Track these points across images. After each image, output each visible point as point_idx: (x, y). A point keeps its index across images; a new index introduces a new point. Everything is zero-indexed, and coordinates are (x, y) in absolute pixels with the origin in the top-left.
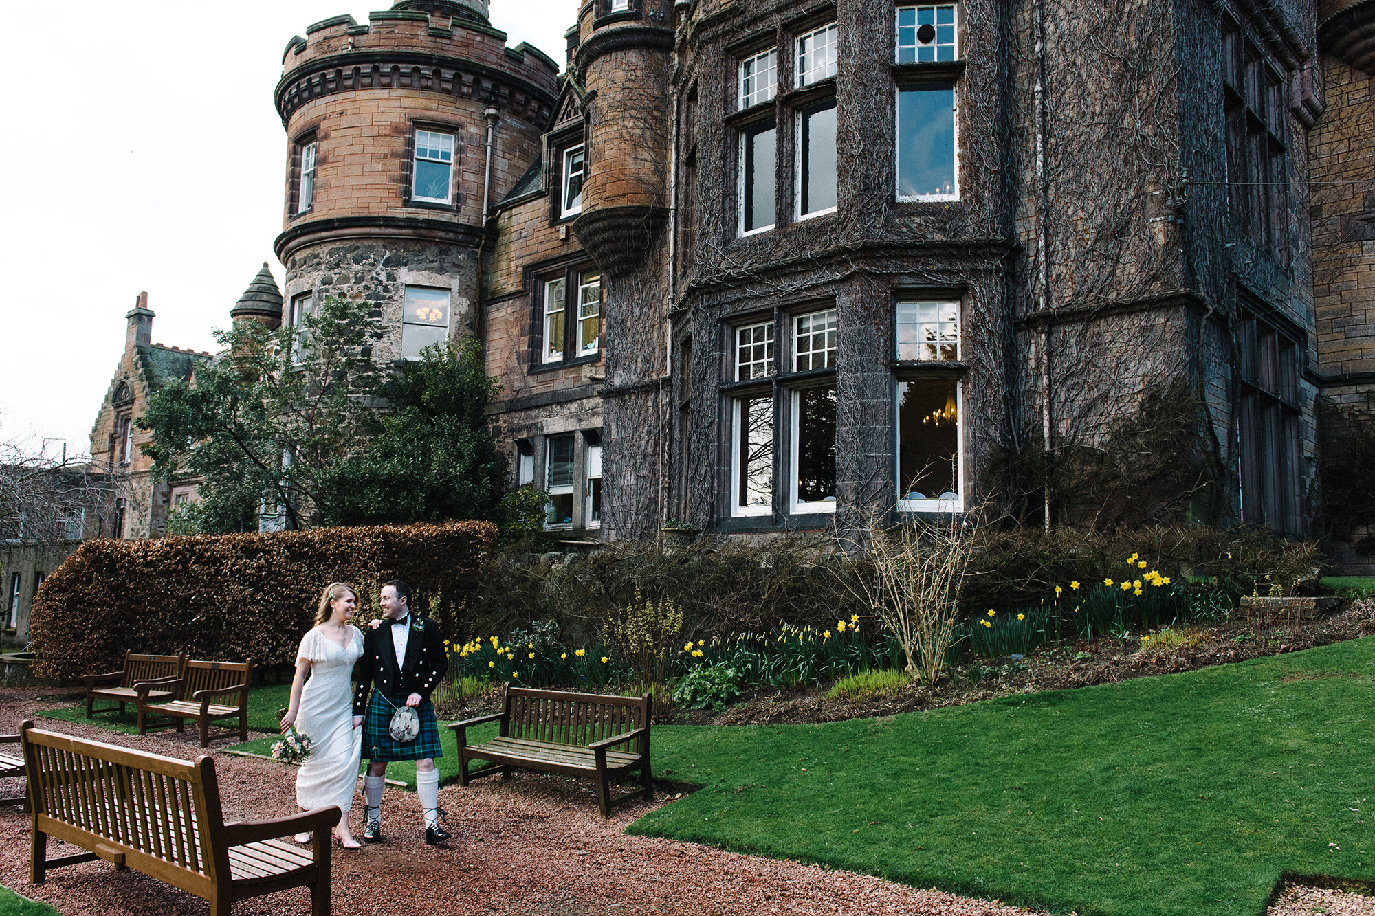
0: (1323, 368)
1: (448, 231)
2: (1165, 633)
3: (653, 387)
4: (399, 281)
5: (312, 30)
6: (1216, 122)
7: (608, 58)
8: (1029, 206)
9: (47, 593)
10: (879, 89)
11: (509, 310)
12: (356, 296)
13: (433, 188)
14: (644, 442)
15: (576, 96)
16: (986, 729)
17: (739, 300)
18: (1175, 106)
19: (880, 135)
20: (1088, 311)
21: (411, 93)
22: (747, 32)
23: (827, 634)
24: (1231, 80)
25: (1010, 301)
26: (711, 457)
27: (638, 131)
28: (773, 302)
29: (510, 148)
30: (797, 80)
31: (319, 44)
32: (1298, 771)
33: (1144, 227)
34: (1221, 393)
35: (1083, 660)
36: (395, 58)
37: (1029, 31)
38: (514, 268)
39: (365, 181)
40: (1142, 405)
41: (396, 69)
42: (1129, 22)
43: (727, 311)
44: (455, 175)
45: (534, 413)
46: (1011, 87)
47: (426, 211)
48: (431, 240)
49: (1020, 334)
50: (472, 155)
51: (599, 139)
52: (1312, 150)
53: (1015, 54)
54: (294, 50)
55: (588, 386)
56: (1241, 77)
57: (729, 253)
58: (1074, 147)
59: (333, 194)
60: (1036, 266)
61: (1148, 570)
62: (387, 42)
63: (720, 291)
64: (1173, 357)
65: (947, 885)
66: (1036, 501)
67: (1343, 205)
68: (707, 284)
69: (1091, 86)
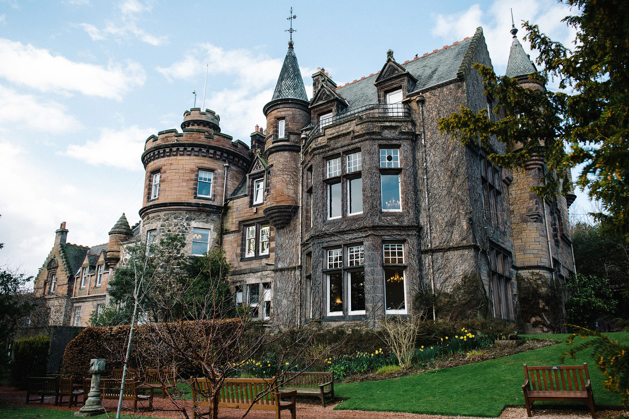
0: (518, 264)
1: (210, 208)
2: (474, 351)
3: (294, 269)
4: (191, 226)
5: (160, 134)
6: (479, 188)
7: (277, 153)
8: (423, 214)
9: (71, 347)
10: (376, 176)
11: (233, 237)
12: (174, 231)
13: (204, 191)
14: (290, 289)
15: (260, 162)
16: (427, 380)
17: (329, 241)
18: (467, 186)
19: (376, 190)
20: (444, 249)
21: (198, 158)
22: (330, 153)
23: (372, 355)
24: (483, 174)
25: (419, 244)
26: (320, 295)
27: (288, 179)
28: (341, 242)
29: (232, 178)
30: (347, 169)
31: (163, 139)
32: (510, 384)
33: (460, 223)
34: (486, 275)
35: (451, 360)
36: (193, 145)
37: (421, 159)
38: (235, 222)
39: (180, 189)
40: (462, 279)
41: (193, 149)
42: (452, 160)
43: (325, 245)
44: (213, 187)
45: (243, 276)
46: (417, 176)
47: (202, 200)
48: (204, 211)
49: (423, 255)
50: (219, 180)
51: (274, 181)
52: (510, 192)
53: (417, 166)
54: (152, 140)
55: (265, 266)
56: (486, 173)
57: (325, 225)
58: (437, 197)
59: (167, 193)
60: (427, 233)
61: (468, 333)
62: (190, 139)
63: (323, 238)
64: (471, 264)
65: (427, 413)
66: (430, 310)
67: (520, 211)
68: (318, 235)
69: (442, 178)
